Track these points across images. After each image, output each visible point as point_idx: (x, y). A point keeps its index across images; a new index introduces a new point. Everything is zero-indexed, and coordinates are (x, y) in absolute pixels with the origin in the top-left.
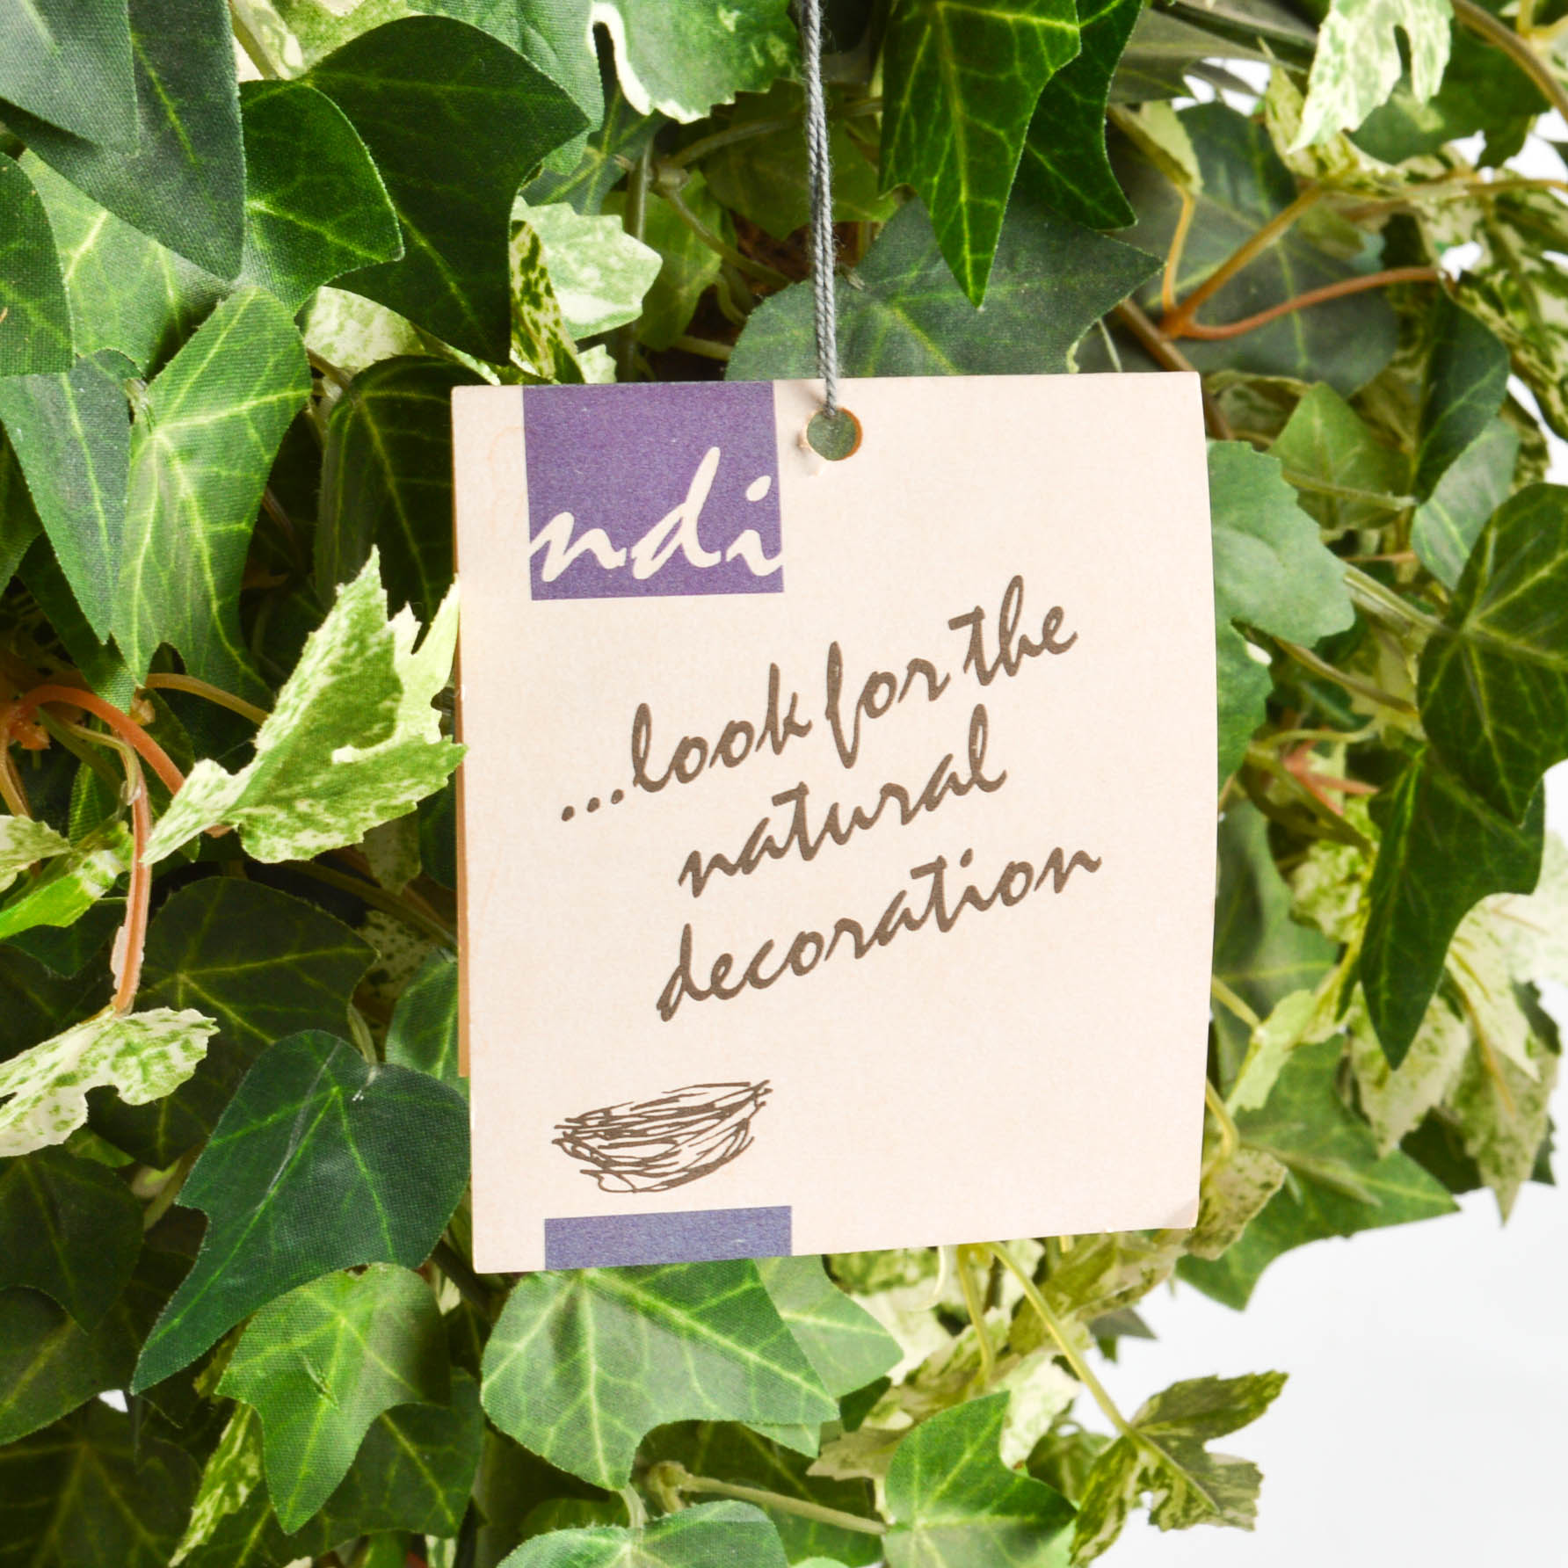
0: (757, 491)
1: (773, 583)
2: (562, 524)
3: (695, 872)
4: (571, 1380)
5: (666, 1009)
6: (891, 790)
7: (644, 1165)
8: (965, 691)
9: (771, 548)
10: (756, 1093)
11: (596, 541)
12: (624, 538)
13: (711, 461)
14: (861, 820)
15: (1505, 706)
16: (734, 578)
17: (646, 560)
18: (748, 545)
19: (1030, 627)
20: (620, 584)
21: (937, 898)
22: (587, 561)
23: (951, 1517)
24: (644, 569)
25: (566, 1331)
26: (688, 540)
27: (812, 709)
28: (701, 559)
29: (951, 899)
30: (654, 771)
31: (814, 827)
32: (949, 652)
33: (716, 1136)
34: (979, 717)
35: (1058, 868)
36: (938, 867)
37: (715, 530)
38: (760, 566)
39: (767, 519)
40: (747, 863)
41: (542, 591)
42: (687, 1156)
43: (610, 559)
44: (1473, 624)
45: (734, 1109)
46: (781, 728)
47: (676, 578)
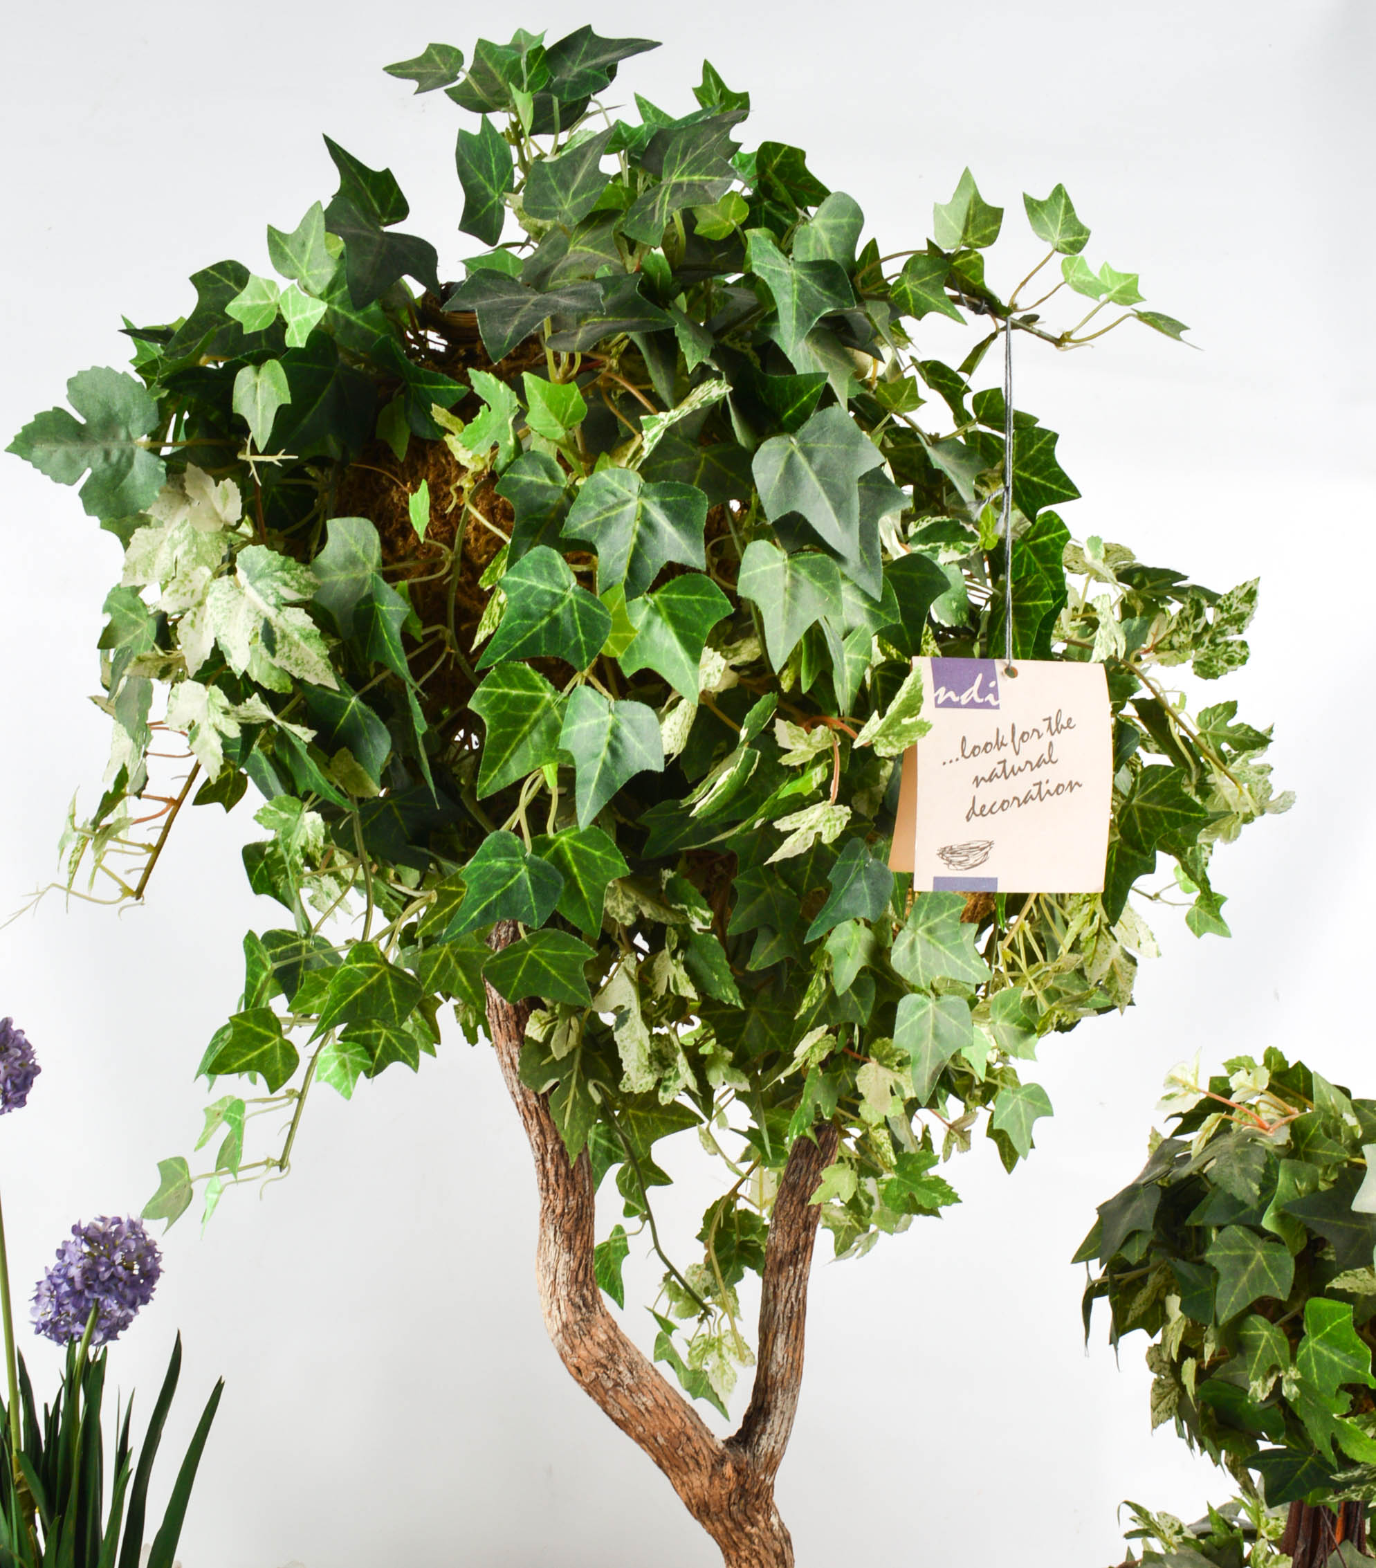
0: (992, 684)
1: (997, 707)
2: (942, 690)
3: (977, 781)
4: (914, 961)
5: (968, 819)
6: (1027, 762)
7: (960, 863)
8: (1047, 737)
9: (996, 698)
10: (990, 844)
11: (951, 694)
12: (959, 693)
13: (980, 677)
14: (1020, 769)
15: (1145, 822)
16: (987, 705)
17: (964, 699)
18: (990, 697)
19: (1064, 722)
20: (957, 705)
21: (1039, 792)
22: (949, 699)
23: (1006, 1024)
24: (964, 702)
25: (912, 947)
26: (975, 695)
27: (1008, 740)
28: (979, 700)
29: (1043, 792)
30: (967, 754)
31: (1008, 770)
32: (1043, 727)
33: (979, 856)
34: (1051, 744)
35: (1071, 786)
36: (1040, 783)
37: (983, 691)
38: (994, 703)
39: (995, 691)
40: (990, 779)
41: (937, 706)
42: (971, 861)
43: (955, 699)
44: (1134, 801)
45: (985, 848)
46: (1000, 744)
47: (972, 704)
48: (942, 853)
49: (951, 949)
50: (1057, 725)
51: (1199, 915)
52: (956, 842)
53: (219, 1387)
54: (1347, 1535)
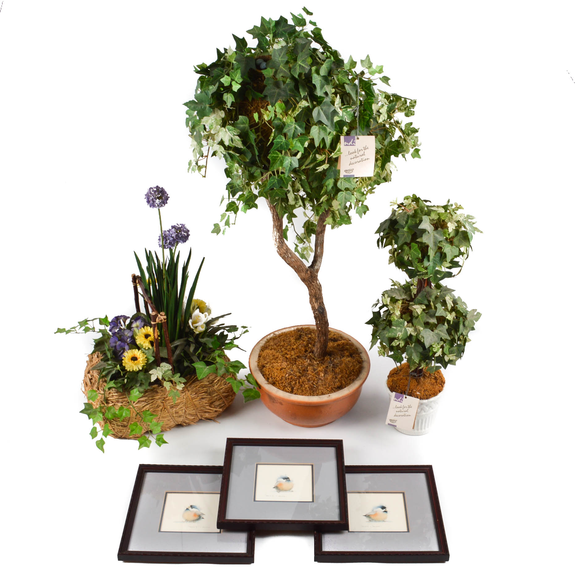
2: (346, 142)
3: (351, 159)
4: (341, 185)
5: (349, 165)
6: (360, 155)
7: (348, 172)
8: (364, 151)
11: (347, 143)
12: (348, 143)
13: (352, 140)
15: (389, 152)
17: (349, 144)
18: (354, 144)
19: (367, 148)
20: (348, 145)
25: (341, 182)
27: (357, 151)
28: (352, 144)
30: (349, 154)
31: (357, 157)
32: (363, 149)
33: (351, 171)
35: (367, 159)
36: (362, 159)
37: (352, 143)
39: (355, 142)
40: (353, 158)
41: (344, 146)
43: (348, 144)
44: (387, 148)
45: (352, 170)
46: (355, 152)
47: (351, 145)
48: (345, 171)
49: (349, 182)
50: (365, 148)
51: (414, 153)
52: (347, 169)
53: (204, 258)
54: (428, 285)
